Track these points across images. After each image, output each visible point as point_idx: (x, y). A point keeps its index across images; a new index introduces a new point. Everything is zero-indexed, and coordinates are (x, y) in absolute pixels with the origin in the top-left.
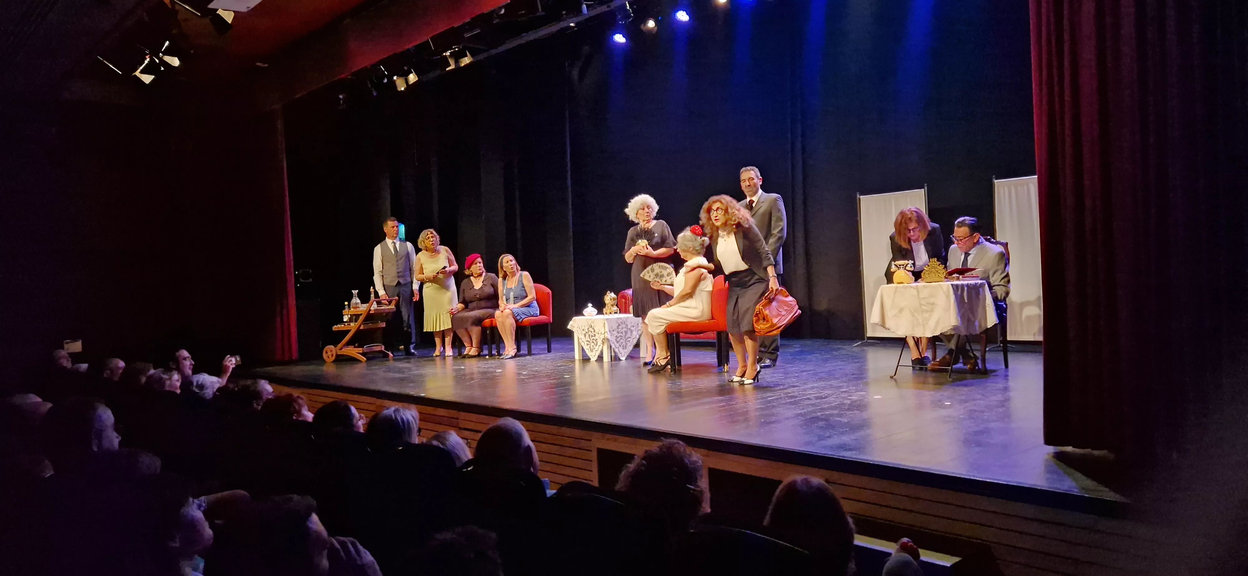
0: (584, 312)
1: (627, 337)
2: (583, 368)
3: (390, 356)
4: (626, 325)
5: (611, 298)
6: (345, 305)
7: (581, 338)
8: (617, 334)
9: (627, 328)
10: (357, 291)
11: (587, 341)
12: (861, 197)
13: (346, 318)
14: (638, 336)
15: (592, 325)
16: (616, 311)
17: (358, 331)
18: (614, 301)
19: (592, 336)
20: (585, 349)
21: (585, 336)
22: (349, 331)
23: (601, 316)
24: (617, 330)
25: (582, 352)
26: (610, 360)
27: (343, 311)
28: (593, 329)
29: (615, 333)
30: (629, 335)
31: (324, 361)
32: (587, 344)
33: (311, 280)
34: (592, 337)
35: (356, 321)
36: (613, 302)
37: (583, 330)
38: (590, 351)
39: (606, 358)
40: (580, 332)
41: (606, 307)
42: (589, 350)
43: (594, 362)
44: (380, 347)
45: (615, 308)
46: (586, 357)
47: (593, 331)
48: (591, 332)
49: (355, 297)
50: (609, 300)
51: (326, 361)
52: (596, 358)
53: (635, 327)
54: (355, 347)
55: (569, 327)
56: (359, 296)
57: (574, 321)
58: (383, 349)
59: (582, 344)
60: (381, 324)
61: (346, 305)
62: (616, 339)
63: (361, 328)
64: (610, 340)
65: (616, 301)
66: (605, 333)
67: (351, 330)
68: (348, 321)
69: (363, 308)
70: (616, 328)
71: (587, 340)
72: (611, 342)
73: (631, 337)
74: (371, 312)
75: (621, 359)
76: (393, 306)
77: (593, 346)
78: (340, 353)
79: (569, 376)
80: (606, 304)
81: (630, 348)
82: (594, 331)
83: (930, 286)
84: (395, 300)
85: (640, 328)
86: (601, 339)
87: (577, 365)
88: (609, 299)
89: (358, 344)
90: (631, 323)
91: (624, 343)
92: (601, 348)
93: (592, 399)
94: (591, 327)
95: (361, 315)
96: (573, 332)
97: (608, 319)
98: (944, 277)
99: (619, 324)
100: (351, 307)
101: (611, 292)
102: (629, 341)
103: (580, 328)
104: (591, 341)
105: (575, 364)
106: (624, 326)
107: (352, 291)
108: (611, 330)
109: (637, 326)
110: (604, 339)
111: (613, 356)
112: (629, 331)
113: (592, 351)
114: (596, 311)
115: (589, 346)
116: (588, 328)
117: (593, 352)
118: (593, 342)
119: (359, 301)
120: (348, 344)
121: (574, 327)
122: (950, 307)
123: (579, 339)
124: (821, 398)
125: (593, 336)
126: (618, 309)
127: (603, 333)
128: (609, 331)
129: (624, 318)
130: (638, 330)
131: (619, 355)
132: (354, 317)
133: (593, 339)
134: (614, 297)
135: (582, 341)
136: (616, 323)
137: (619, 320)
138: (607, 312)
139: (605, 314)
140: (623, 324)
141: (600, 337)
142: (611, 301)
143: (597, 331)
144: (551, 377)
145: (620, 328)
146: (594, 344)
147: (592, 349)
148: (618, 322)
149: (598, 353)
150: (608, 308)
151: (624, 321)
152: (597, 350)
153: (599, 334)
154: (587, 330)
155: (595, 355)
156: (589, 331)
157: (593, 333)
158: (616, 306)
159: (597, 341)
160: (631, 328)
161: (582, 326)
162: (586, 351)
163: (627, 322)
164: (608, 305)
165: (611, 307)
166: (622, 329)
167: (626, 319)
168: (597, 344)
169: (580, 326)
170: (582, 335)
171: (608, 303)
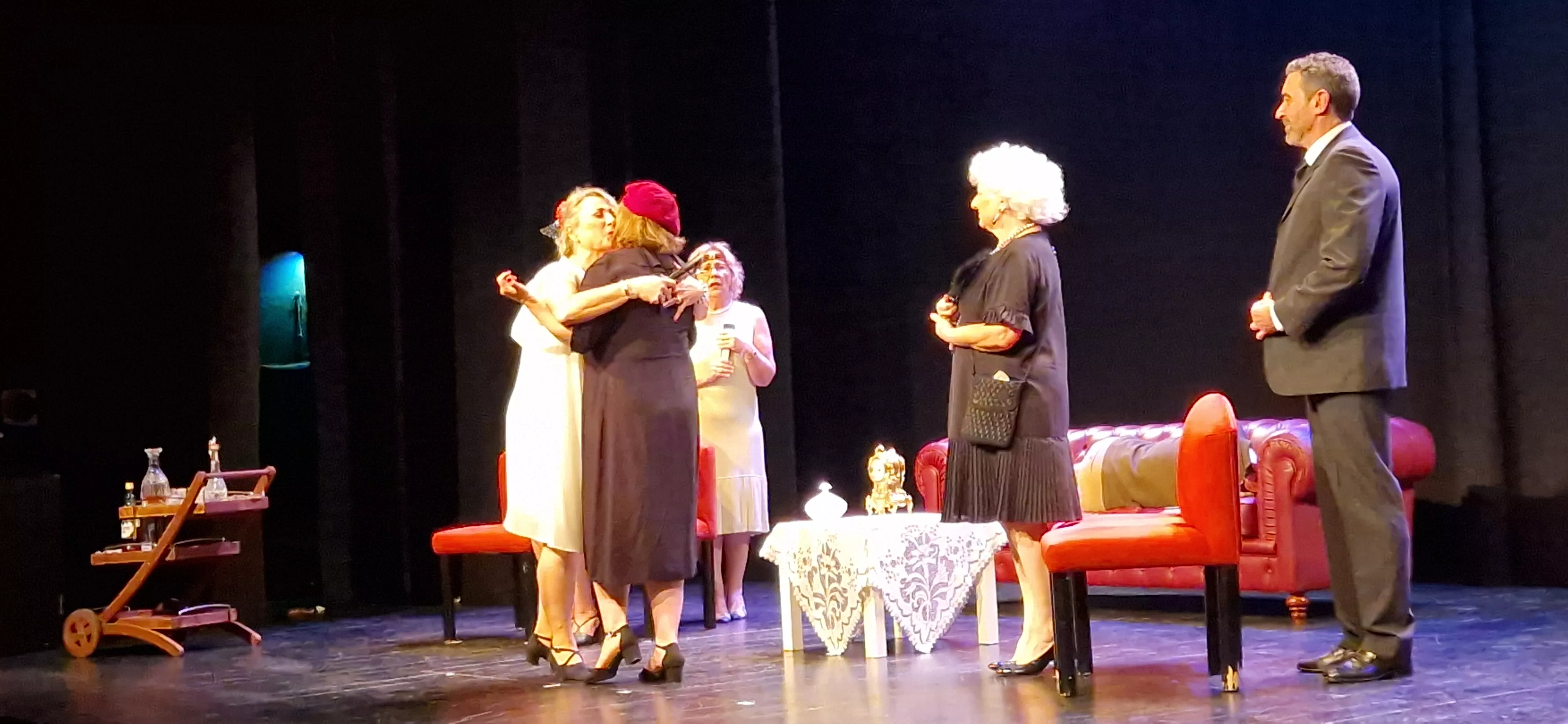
0: (807, 508)
1: (935, 582)
2: (807, 680)
3: (253, 641)
4: (932, 546)
5: (889, 465)
6: (127, 492)
8: (904, 575)
9: (936, 557)
10: (160, 450)
11: (815, 595)
13: (128, 528)
14: (970, 582)
15: (831, 546)
16: (903, 505)
17: (161, 568)
18: (896, 473)
19: (831, 581)
20: (810, 620)
21: (810, 577)
22: (137, 566)
23: (857, 519)
24: (905, 561)
25: (804, 627)
26: (885, 653)
27: (120, 509)
28: (833, 557)
29: (900, 571)
30: (941, 576)
31: (68, 655)
32: (816, 602)
33: (34, 421)
34: (830, 583)
35: (156, 537)
36: (894, 477)
37: (805, 561)
38: (824, 626)
39: (875, 646)
40: (796, 569)
41: (874, 494)
42: (823, 621)
43: (839, 658)
44: (224, 613)
45: (901, 496)
46: (815, 643)
47: (833, 563)
48: (828, 566)
49: (154, 466)
50: (883, 471)
51: (73, 654)
52: (843, 647)
53: (960, 553)
54: (155, 613)
55: (764, 553)
56: (165, 464)
57: (780, 534)
58: (234, 617)
59: (803, 603)
60: (228, 544)
61: (129, 491)
62: (902, 589)
63: (168, 558)
64: (885, 591)
65: (904, 473)
66: (867, 571)
67: (142, 563)
68: (135, 537)
69: (176, 498)
70: (902, 555)
71: (815, 591)
72: (885, 597)
73: (949, 583)
74: (195, 512)
75: (917, 648)
76: (260, 493)
77: (834, 610)
78: (111, 629)
79: (753, 703)
80: (871, 484)
81: (946, 617)
82: (837, 566)
84: (268, 474)
85: (974, 556)
86: (859, 589)
87: (789, 666)
88: (882, 467)
89: (165, 607)
90: (949, 540)
91: (927, 603)
92: (859, 618)
94: (828, 554)
95: (170, 518)
96: (777, 567)
97: (878, 528)
99: (910, 542)
100: (142, 497)
101: (887, 448)
102: (943, 595)
103: (795, 555)
104: (830, 596)
105: (781, 663)
106: (925, 549)
107: (146, 451)
108: (888, 561)
109: (966, 549)
110: (864, 589)
111: (897, 641)
112: (942, 567)
113: (830, 624)
114: (843, 505)
115: (821, 609)
116: (820, 556)
117: (833, 627)
118: (834, 598)
119: (163, 479)
120: (137, 602)
121: (779, 552)
123: (792, 589)
126: (910, 497)
127: (862, 570)
128: (881, 562)
129: (925, 525)
130: (971, 563)
131: (914, 639)
132: (151, 527)
133: (835, 589)
134: (898, 463)
135: (803, 596)
136: (903, 542)
137: (911, 532)
138: (875, 508)
139: (872, 514)
140: (924, 542)
141: (854, 583)
142: (888, 474)
143: (844, 567)
144: (699, 706)
145: (915, 556)
146: (835, 602)
147: (832, 618)
148: (906, 539)
149: (851, 633)
150: (880, 494)
151: (926, 534)
152: (846, 621)
153: (852, 573)
154: (817, 563)
155: (840, 638)
156: (823, 563)
157: (834, 570)
158: (904, 488)
159: (845, 595)
160: (948, 554)
161: (800, 549)
162: (813, 624)
163: (935, 537)
164: (878, 486)
165: (888, 493)
166: (921, 560)
167: (931, 528)
168: (846, 605)
169: (796, 551)
170: (803, 575)
171: (878, 481)
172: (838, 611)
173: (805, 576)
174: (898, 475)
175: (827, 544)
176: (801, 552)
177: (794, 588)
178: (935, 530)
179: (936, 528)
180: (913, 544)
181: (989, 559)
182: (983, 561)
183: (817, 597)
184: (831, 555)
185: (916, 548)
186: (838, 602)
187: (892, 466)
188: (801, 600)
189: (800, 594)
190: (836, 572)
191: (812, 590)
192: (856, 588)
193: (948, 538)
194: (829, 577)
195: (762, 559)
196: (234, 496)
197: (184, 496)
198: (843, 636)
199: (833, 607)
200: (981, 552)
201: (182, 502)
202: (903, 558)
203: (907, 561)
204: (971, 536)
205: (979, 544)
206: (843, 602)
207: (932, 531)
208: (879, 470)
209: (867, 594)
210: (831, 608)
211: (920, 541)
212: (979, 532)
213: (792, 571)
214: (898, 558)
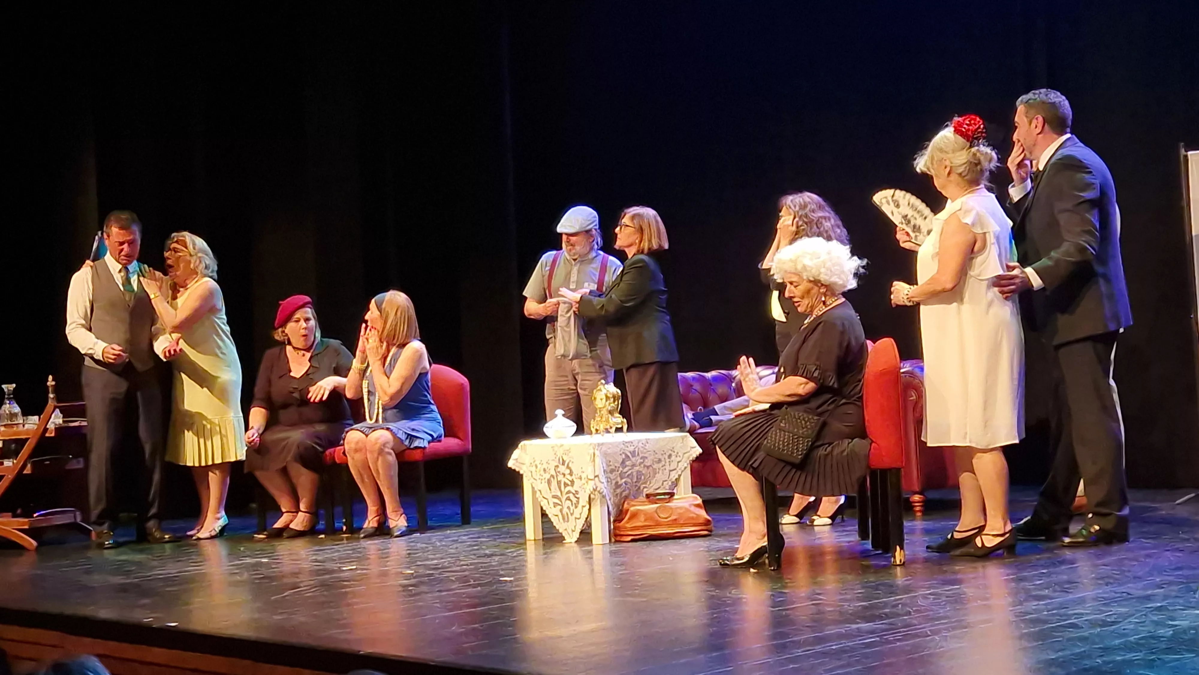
0: (545, 430)
1: (640, 485)
2: (545, 562)
5: (609, 396)
7: (540, 491)
11: (554, 497)
15: (564, 459)
16: (620, 426)
17: (20, 481)
19: (566, 485)
20: (550, 516)
21: (549, 482)
22: (2, 478)
23: (582, 439)
24: (620, 470)
25: (544, 522)
26: (608, 541)
28: (568, 467)
30: (646, 481)
32: (554, 503)
34: (565, 487)
35: (15, 455)
36: (613, 405)
37: (545, 470)
38: (561, 520)
39: (600, 536)
40: (537, 476)
42: (560, 517)
43: (573, 545)
44: (72, 516)
45: (618, 420)
46: (556, 533)
47: (567, 472)
48: (564, 475)
50: (604, 400)
52: (576, 535)
54: (13, 516)
55: (511, 464)
56: (19, 397)
57: (524, 449)
58: (79, 519)
59: (544, 503)
60: (73, 461)
63: (25, 473)
65: (620, 401)
67: (4, 476)
69: (30, 424)
70: (618, 465)
71: (553, 494)
73: (652, 486)
74: (47, 435)
77: (568, 508)
79: (512, 579)
82: (571, 474)
85: (674, 466)
86: (588, 492)
87: (531, 552)
88: (604, 397)
92: (588, 513)
93: (564, 631)
94: (563, 464)
95: (24, 440)
96: (522, 475)
97: (602, 444)
99: (627, 456)
103: (536, 467)
104: (565, 497)
105: (526, 549)
107: (4, 386)
108: (610, 471)
109: (668, 460)
110: (593, 492)
113: (566, 519)
114: (572, 428)
115: (560, 507)
116: (557, 466)
117: (568, 521)
118: (568, 499)
121: (523, 464)
123: (534, 492)
124: (1104, 624)
125: (568, 485)
126: (625, 420)
127: (591, 477)
128: (604, 473)
129: (639, 441)
132: (12, 447)
133: (569, 492)
134: (616, 393)
135: (543, 497)
136: (621, 455)
137: (628, 447)
138: (598, 428)
140: (637, 455)
141: (585, 487)
142: (608, 402)
143: (576, 475)
144: (470, 582)
145: (629, 466)
146: (569, 502)
147: (567, 514)
148: (623, 453)
149: (581, 526)
150: (602, 418)
151: (638, 449)
152: (578, 517)
153: (583, 478)
154: (555, 472)
155: (574, 529)
156: (559, 472)
157: (569, 477)
158: (620, 413)
159: (577, 496)
160: (653, 464)
161: (541, 461)
162: (552, 520)
163: (645, 451)
164: (600, 411)
165: (608, 417)
166: (633, 469)
167: (643, 444)
168: (578, 504)
169: (537, 462)
170: (543, 481)
171: (600, 408)
172: (572, 508)
173: (545, 482)
174: (616, 403)
175: (562, 457)
176: (542, 463)
177: (536, 492)
178: (646, 446)
179: (647, 444)
180: (629, 457)
181: (686, 468)
182: (682, 467)
183: (556, 499)
184: (566, 465)
185: (630, 460)
186: (572, 501)
187: (611, 396)
188: (542, 501)
189: (541, 496)
190: (570, 478)
191: (551, 493)
192: (586, 490)
193: (654, 451)
194: (565, 482)
195: (510, 468)
196: (79, 422)
197: (37, 422)
198: (577, 528)
200: (679, 462)
201: (36, 427)
202: (619, 467)
203: (622, 470)
204: (671, 450)
205: (678, 456)
206: (576, 502)
207: (643, 446)
208: (601, 399)
209: (595, 495)
210: (566, 507)
211: (633, 453)
212: (678, 446)
213: (534, 479)
214: (616, 467)
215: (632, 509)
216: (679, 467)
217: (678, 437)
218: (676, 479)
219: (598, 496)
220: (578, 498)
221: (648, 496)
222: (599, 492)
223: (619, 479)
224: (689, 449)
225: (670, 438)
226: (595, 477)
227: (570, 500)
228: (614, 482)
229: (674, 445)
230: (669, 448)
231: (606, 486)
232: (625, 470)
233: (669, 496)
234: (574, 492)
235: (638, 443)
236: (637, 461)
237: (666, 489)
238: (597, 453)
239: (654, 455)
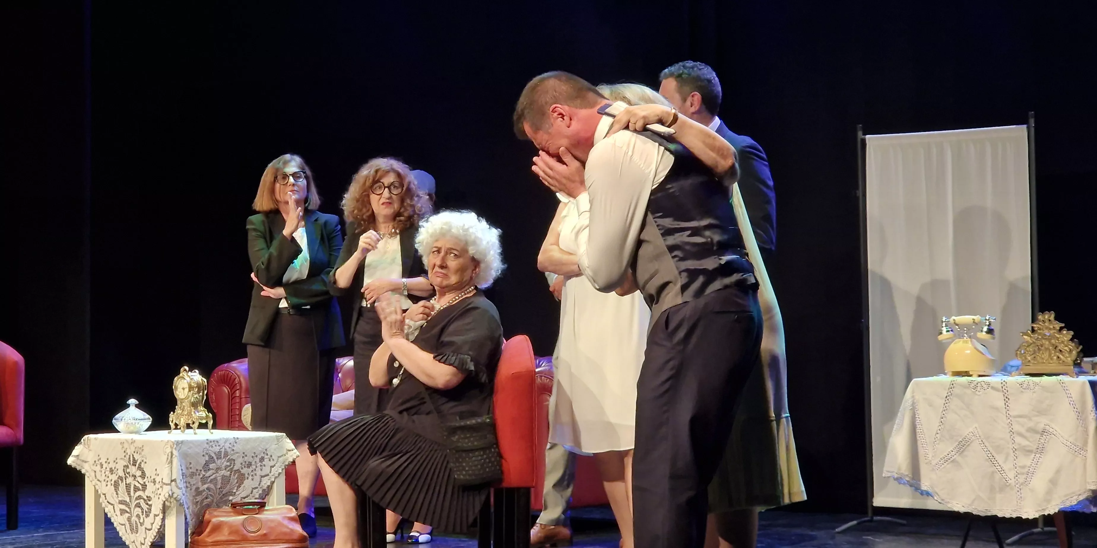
0: (114, 423)
1: (224, 492)
5: (193, 385)
8: (202, 486)
12: (868, 136)
15: (136, 457)
16: (204, 421)
19: (136, 489)
20: (115, 525)
21: (116, 485)
28: (140, 468)
29: (198, 482)
32: (122, 509)
34: (135, 491)
36: (197, 396)
37: (111, 471)
38: (129, 531)
40: (103, 477)
41: (178, 410)
42: (128, 526)
45: (202, 414)
47: (139, 473)
48: (135, 476)
50: (187, 390)
55: (71, 461)
57: (88, 445)
59: (109, 510)
62: (194, 497)
64: (185, 500)
65: (206, 392)
70: (200, 467)
71: (120, 499)
72: (186, 506)
77: (138, 516)
80: (176, 401)
82: (143, 475)
83: (1036, 384)
85: (266, 470)
86: (162, 498)
88: (187, 386)
90: (244, 455)
92: (161, 524)
94: (134, 464)
96: (82, 475)
97: (182, 442)
98: (1071, 363)
99: (211, 457)
101: (191, 370)
103: (102, 466)
104: (134, 503)
108: (189, 474)
109: (259, 464)
110: (170, 499)
113: (134, 530)
114: (147, 420)
115: (127, 515)
116: (127, 467)
117: (137, 532)
118: (138, 505)
121: (86, 462)
122: (1085, 443)
123: (97, 496)
125: (139, 490)
126: (211, 415)
127: (167, 480)
128: (182, 477)
129: (226, 440)
130: (264, 477)
133: (139, 497)
134: (200, 382)
135: (108, 502)
136: (203, 455)
137: (212, 447)
138: (177, 422)
139: (175, 429)
140: (223, 457)
141: (159, 492)
142: (192, 392)
143: (149, 477)
145: (213, 469)
146: (139, 510)
147: (136, 523)
148: (207, 454)
149: (153, 538)
150: (184, 410)
151: (225, 449)
152: (150, 527)
153: (157, 482)
154: (124, 473)
155: (143, 542)
156: (128, 473)
157: (139, 479)
158: (205, 406)
159: (150, 503)
160: (242, 468)
161: (108, 459)
162: (118, 529)
163: (232, 452)
164: (182, 404)
165: (191, 410)
166: (217, 472)
167: (230, 444)
168: (150, 512)
169: (103, 461)
170: (109, 483)
171: (182, 399)
172: (142, 516)
173: (111, 484)
174: (201, 393)
175: (133, 455)
176: (108, 461)
177: (99, 495)
178: (233, 446)
179: (235, 444)
180: (213, 458)
181: (280, 474)
182: (272, 475)
183: (123, 504)
184: (137, 465)
185: (214, 462)
186: (142, 509)
187: (195, 386)
188: (107, 507)
189: (106, 501)
190: (142, 482)
191: (118, 497)
192: (160, 496)
193: (244, 453)
194: (135, 485)
195: (70, 466)
198: (146, 540)
199: (136, 513)
200: (271, 466)
202: (201, 471)
203: (204, 473)
204: (264, 453)
205: (271, 459)
206: (147, 510)
207: (231, 446)
208: (183, 389)
209: (171, 502)
210: (135, 515)
211: (219, 455)
212: (272, 448)
213: (99, 480)
214: (197, 470)
215: (214, 520)
216: (272, 474)
217: (271, 437)
218: (268, 486)
219: (174, 504)
220: (151, 506)
221: (234, 506)
222: (175, 499)
223: (200, 484)
224: (285, 452)
225: (263, 438)
226: (172, 481)
227: (140, 507)
228: (194, 488)
229: (267, 447)
230: (260, 449)
231: (184, 492)
232: (207, 475)
233: (259, 506)
234: (146, 498)
235: (225, 443)
236: (223, 463)
237: (256, 499)
238: (175, 453)
239: (243, 457)
